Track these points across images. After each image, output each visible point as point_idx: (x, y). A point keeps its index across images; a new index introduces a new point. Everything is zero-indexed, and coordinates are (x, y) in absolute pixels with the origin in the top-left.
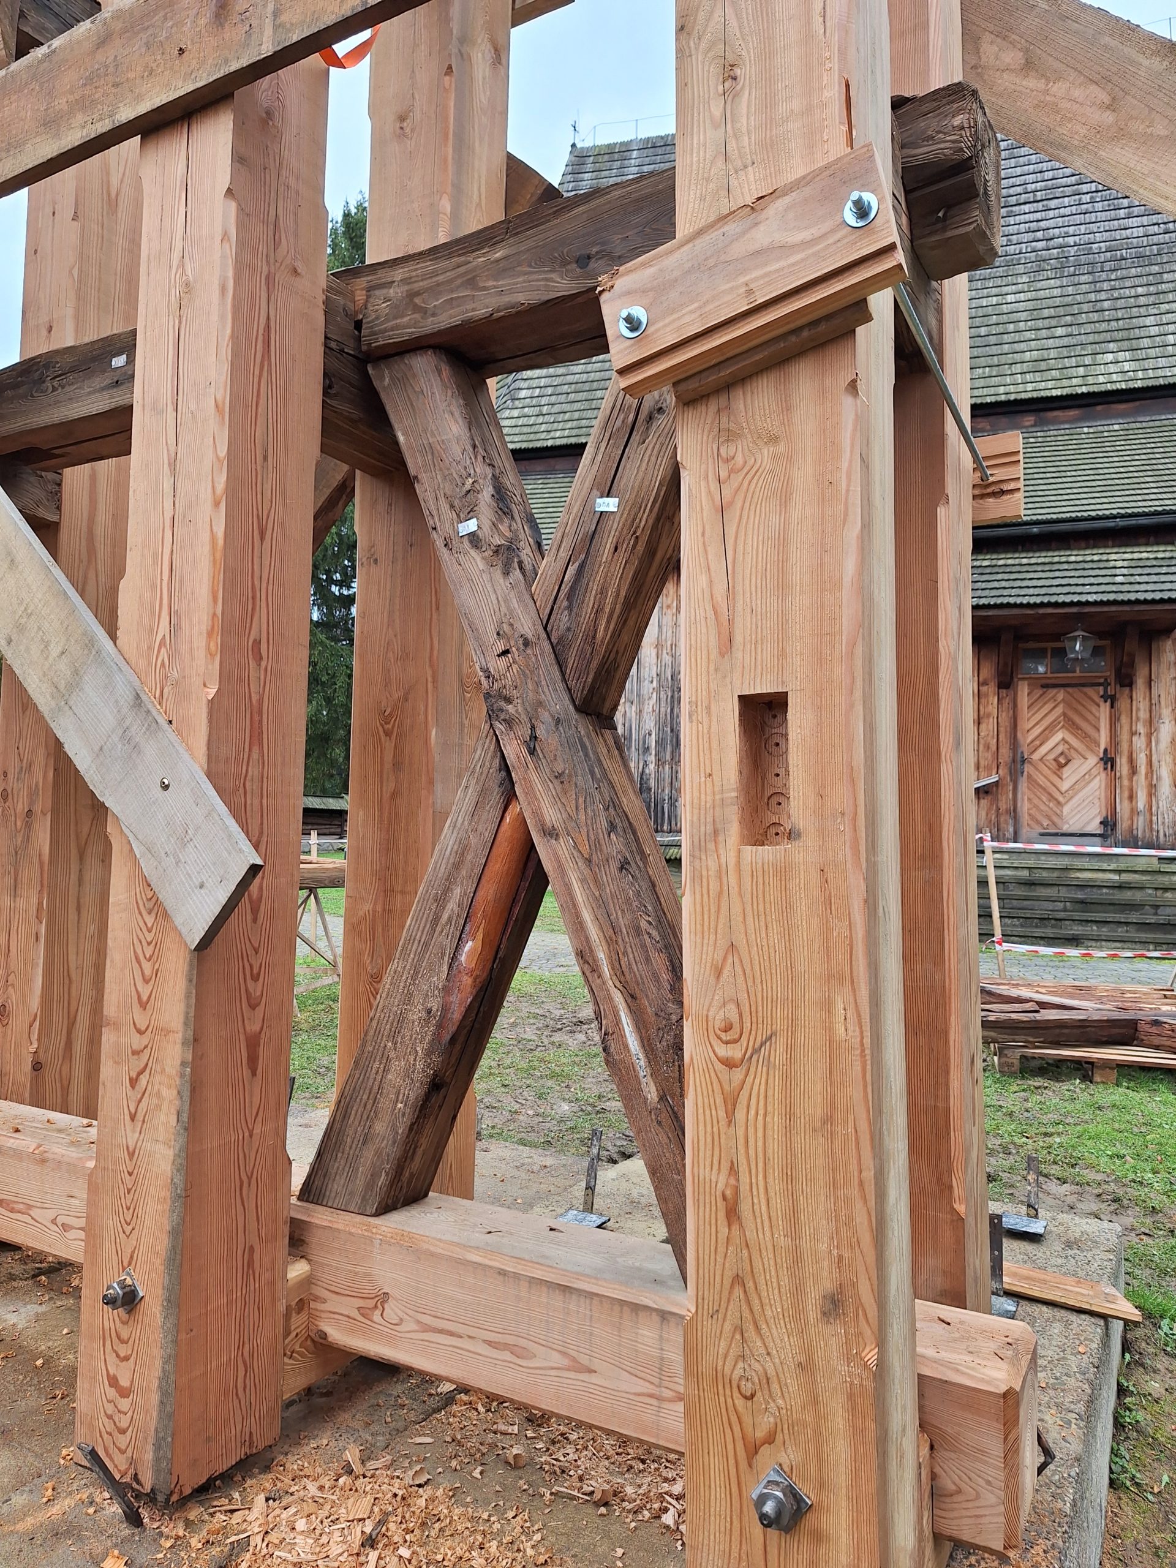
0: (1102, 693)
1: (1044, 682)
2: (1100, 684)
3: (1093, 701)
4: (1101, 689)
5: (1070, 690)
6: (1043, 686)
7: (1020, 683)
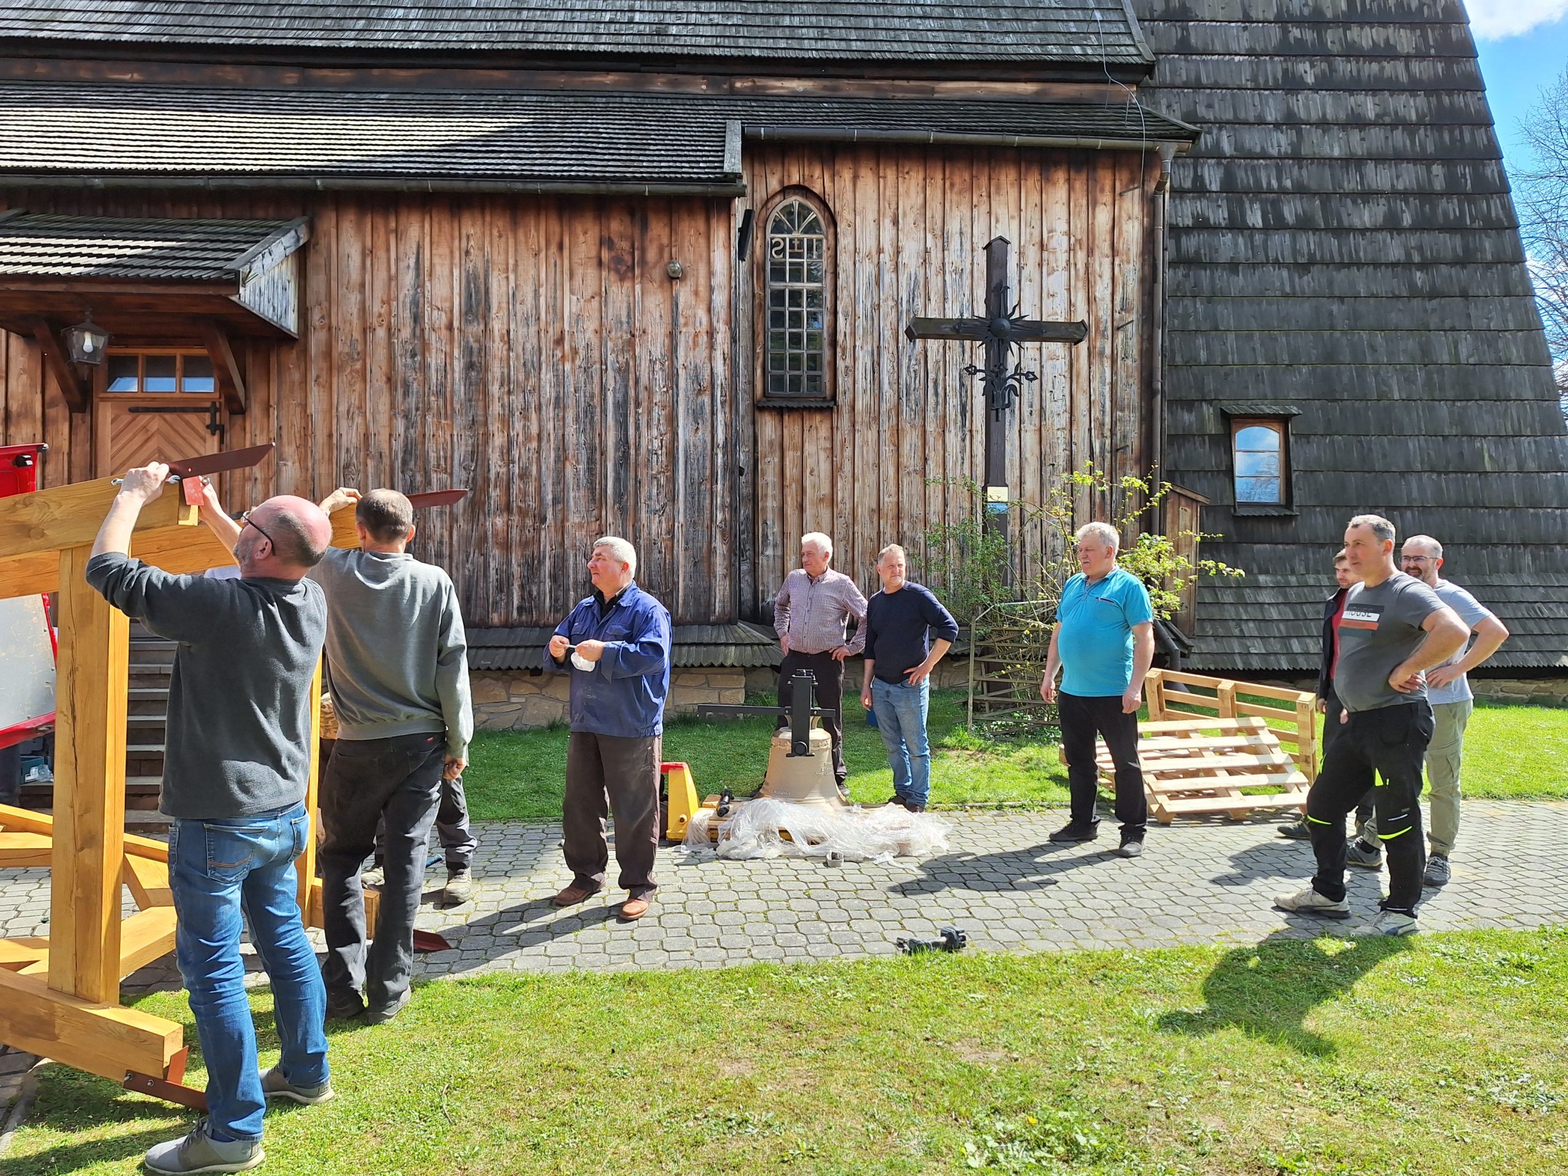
0: (208, 422)
1: (134, 404)
2: (205, 410)
3: (197, 432)
4: (207, 417)
5: (168, 416)
6: (134, 410)
7: (101, 405)
